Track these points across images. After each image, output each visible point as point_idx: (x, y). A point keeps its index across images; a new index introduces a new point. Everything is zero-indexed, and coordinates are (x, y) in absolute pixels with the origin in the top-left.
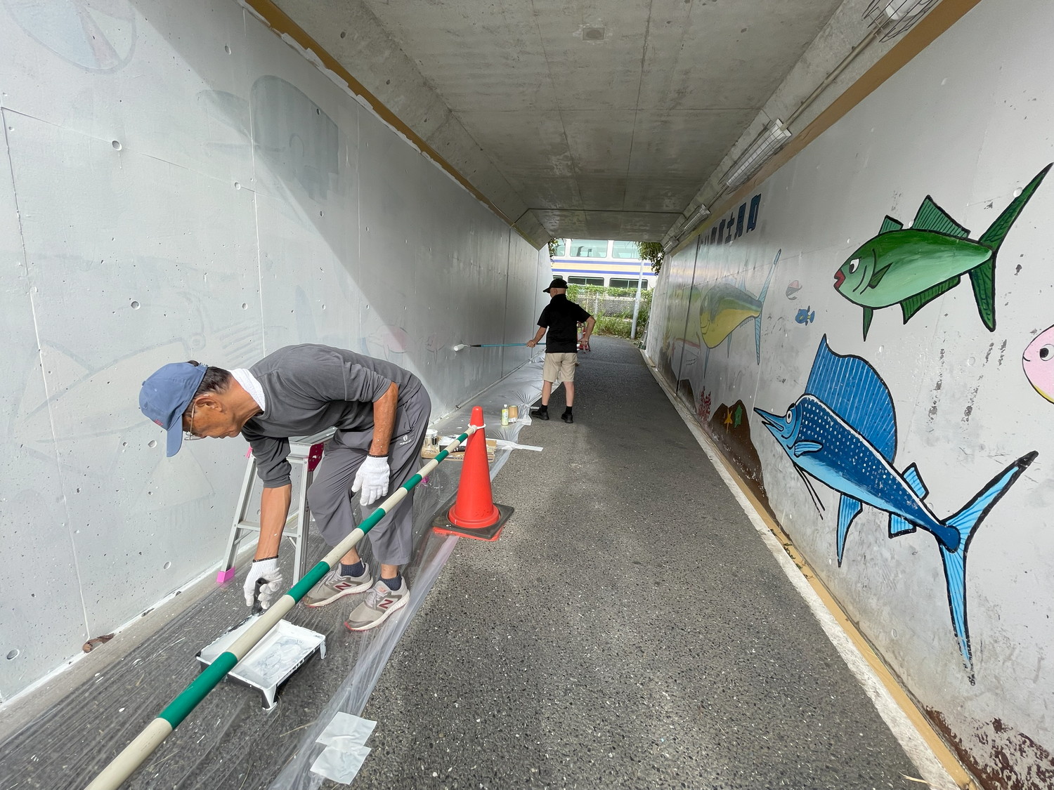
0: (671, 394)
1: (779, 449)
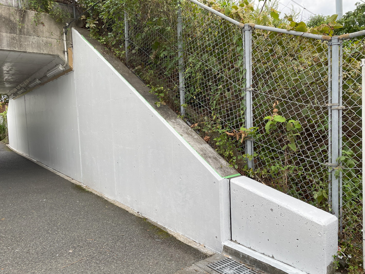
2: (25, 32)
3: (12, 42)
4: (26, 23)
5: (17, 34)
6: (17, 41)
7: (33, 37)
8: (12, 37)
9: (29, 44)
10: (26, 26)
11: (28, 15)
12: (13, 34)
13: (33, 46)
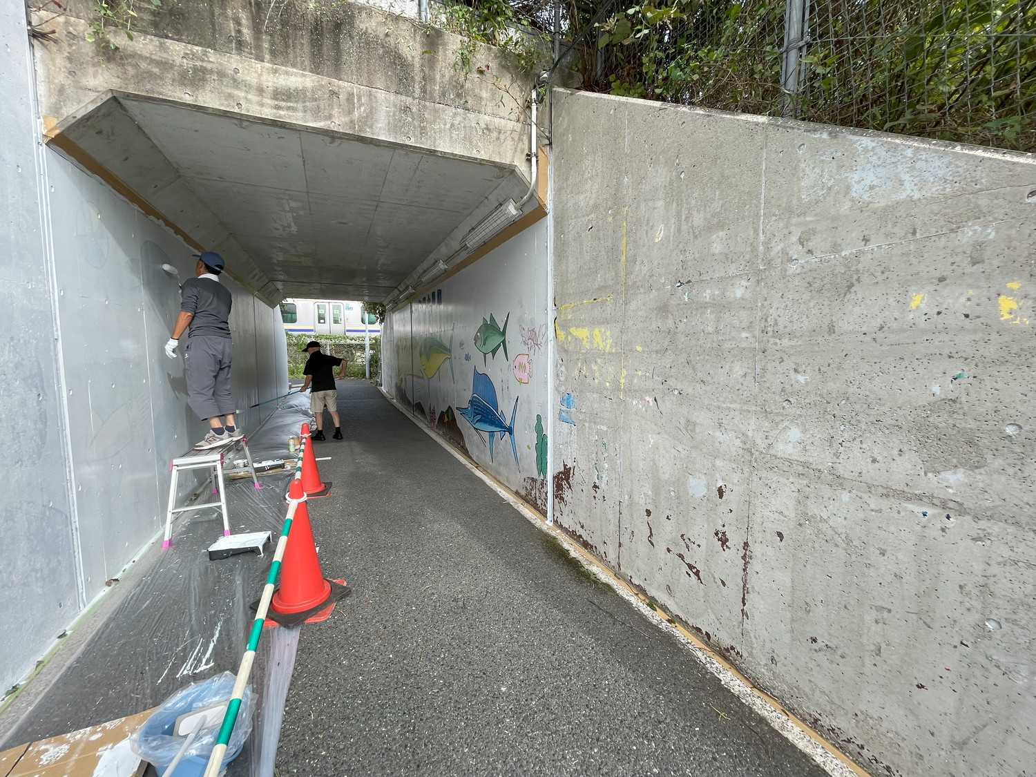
0: (409, 415)
1: (468, 424)
2: (436, 94)
3: (400, 121)
4: (439, 67)
5: (414, 98)
6: (413, 119)
7: (454, 110)
8: (401, 106)
9: (444, 130)
10: (438, 77)
11: (444, 44)
12: (403, 98)
13: (455, 137)
